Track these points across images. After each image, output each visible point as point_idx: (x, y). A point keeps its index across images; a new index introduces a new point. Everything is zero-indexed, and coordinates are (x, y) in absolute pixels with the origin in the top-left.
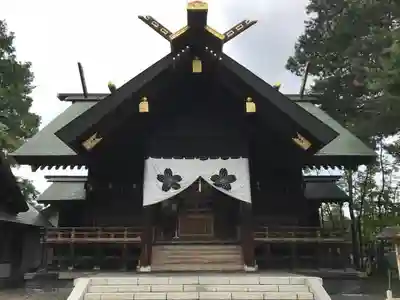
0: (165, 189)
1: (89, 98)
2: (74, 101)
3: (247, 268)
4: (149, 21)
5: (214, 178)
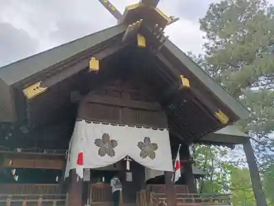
0: (101, 153)
5: (140, 145)
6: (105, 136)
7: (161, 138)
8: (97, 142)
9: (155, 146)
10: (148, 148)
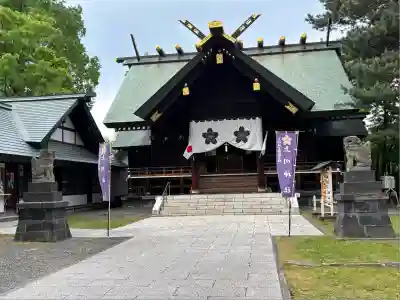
0: (207, 142)
1: (142, 61)
2: (130, 65)
3: (259, 190)
4: (186, 24)
5: (236, 133)
6: (210, 130)
7: (254, 126)
8: (204, 135)
9: (248, 133)
10: (242, 135)
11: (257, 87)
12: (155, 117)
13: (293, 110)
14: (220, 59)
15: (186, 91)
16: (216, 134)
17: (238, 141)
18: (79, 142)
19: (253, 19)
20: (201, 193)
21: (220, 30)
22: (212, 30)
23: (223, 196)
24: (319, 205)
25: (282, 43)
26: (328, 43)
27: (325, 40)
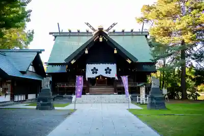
0: (93, 73)
1: (61, 35)
2: (56, 36)
3: (114, 93)
4: (88, 24)
5: (106, 70)
7: (113, 67)
8: (92, 70)
9: (111, 70)
10: (108, 71)
11: (115, 52)
12: (73, 62)
13: (129, 62)
14: (101, 40)
15: (86, 52)
16: (97, 70)
17: (106, 73)
18: (34, 71)
19: (114, 24)
20: (90, 94)
21: (102, 29)
22: (99, 29)
23: (101, 96)
24: (139, 100)
25: (123, 31)
26: (142, 32)
27: (141, 31)
